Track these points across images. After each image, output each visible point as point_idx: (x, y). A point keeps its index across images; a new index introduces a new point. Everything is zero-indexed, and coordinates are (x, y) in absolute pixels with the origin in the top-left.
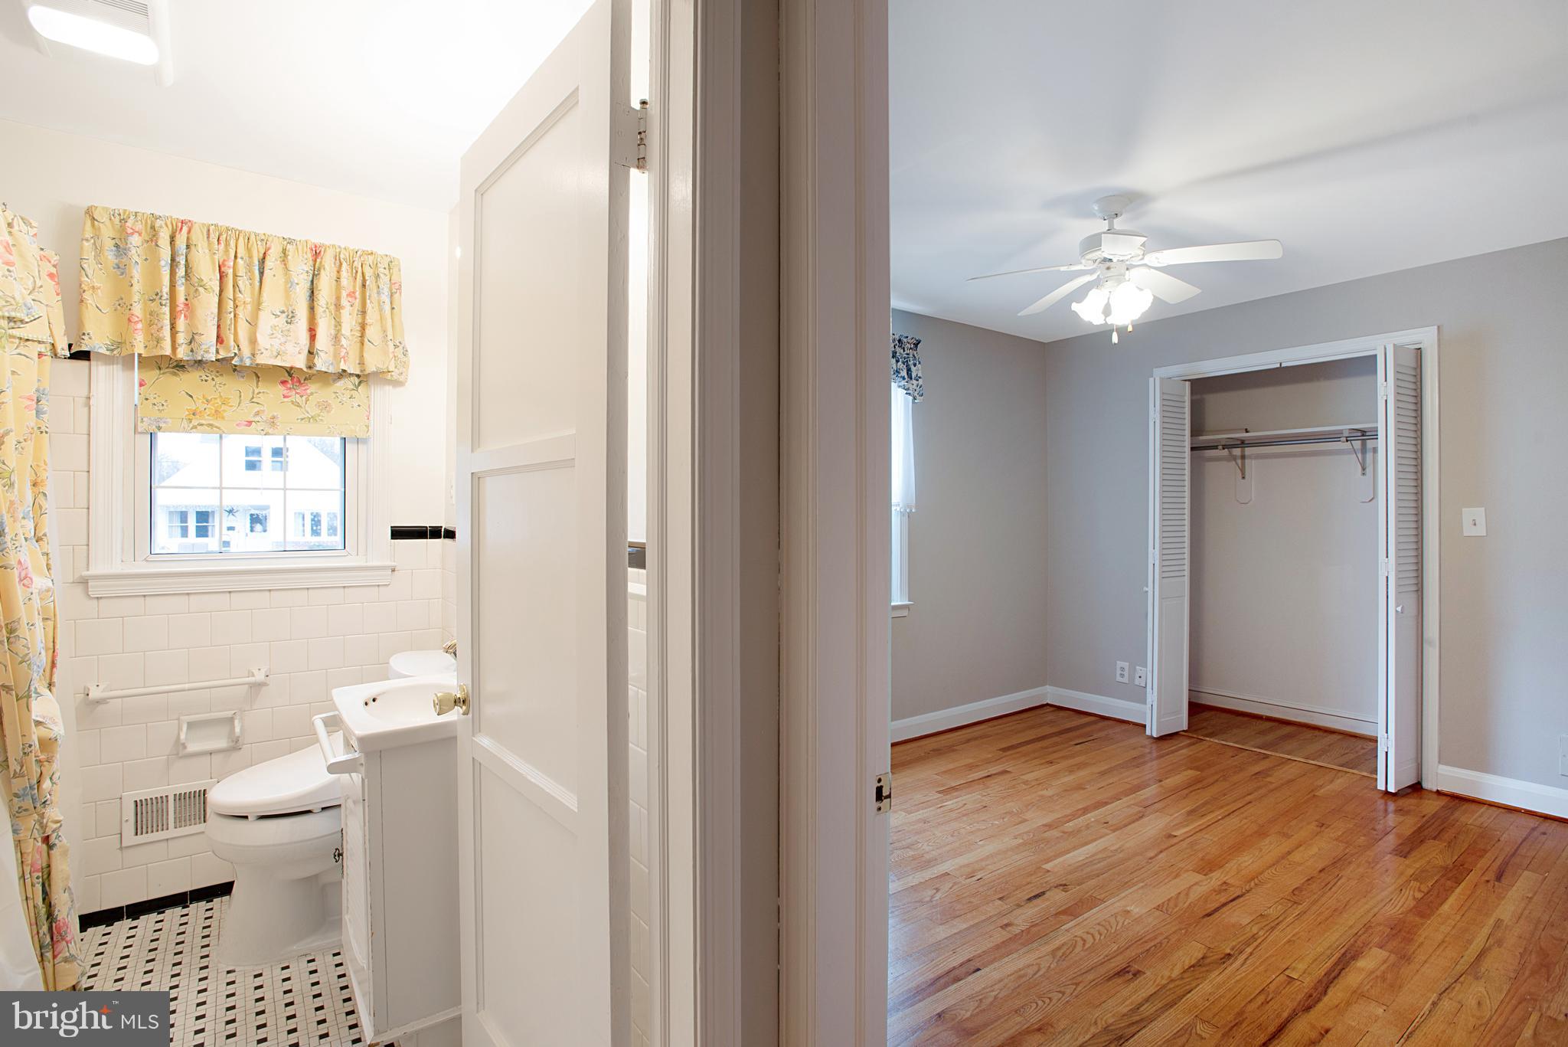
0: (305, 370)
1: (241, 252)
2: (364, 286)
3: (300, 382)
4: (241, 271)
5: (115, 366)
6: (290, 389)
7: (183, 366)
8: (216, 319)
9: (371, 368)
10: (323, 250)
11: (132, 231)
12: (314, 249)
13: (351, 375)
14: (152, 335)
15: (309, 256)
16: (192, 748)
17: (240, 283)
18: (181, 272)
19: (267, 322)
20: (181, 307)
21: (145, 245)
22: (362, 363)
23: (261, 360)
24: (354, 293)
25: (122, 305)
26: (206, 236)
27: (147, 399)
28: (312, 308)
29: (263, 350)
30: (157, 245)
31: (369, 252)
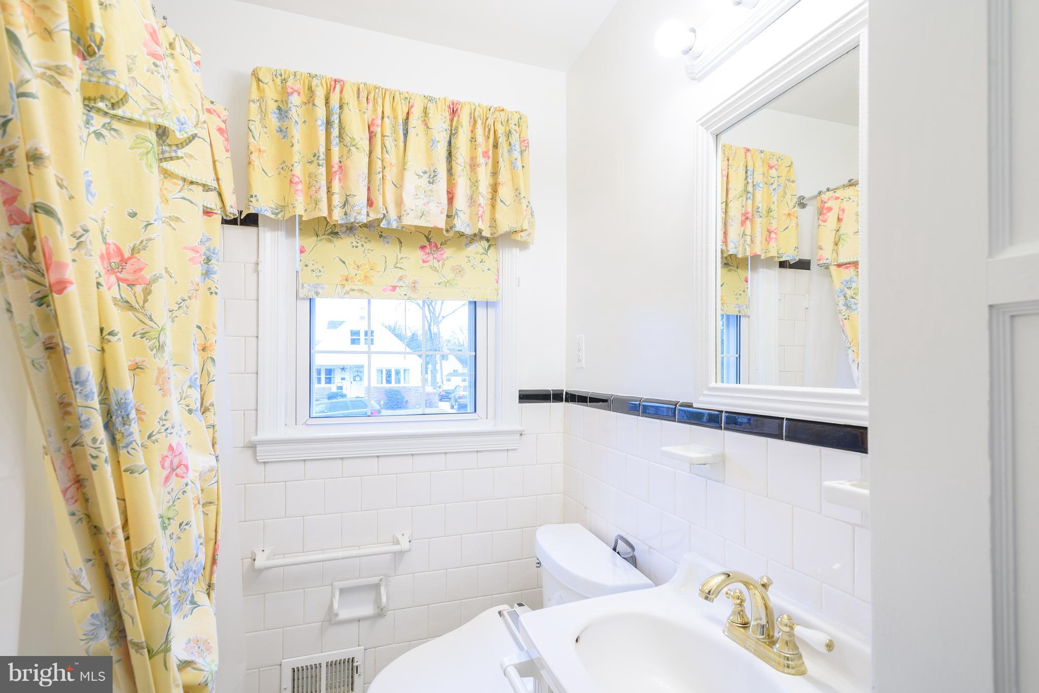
0: (445, 230)
1: (388, 111)
2: (496, 144)
3: (436, 246)
4: (388, 132)
5: (279, 232)
6: (428, 253)
7: (337, 233)
8: (367, 180)
9: (504, 226)
10: (460, 107)
11: (292, 91)
12: (452, 107)
13: (484, 237)
14: (311, 197)
15: (447, 114)
16: (343, 614)
17: (387, 143)
18: (335, 132)
19: (413, 183)
20: (336, 168)
21: (303, 107)
23: (406, 221)
24: (487, 151)
25: (285, 167)
26: (356, 97)
27: (306, 266)
28: (450, 168)
29: (409, 211)
30: (314, 105)
31: (501, 108)
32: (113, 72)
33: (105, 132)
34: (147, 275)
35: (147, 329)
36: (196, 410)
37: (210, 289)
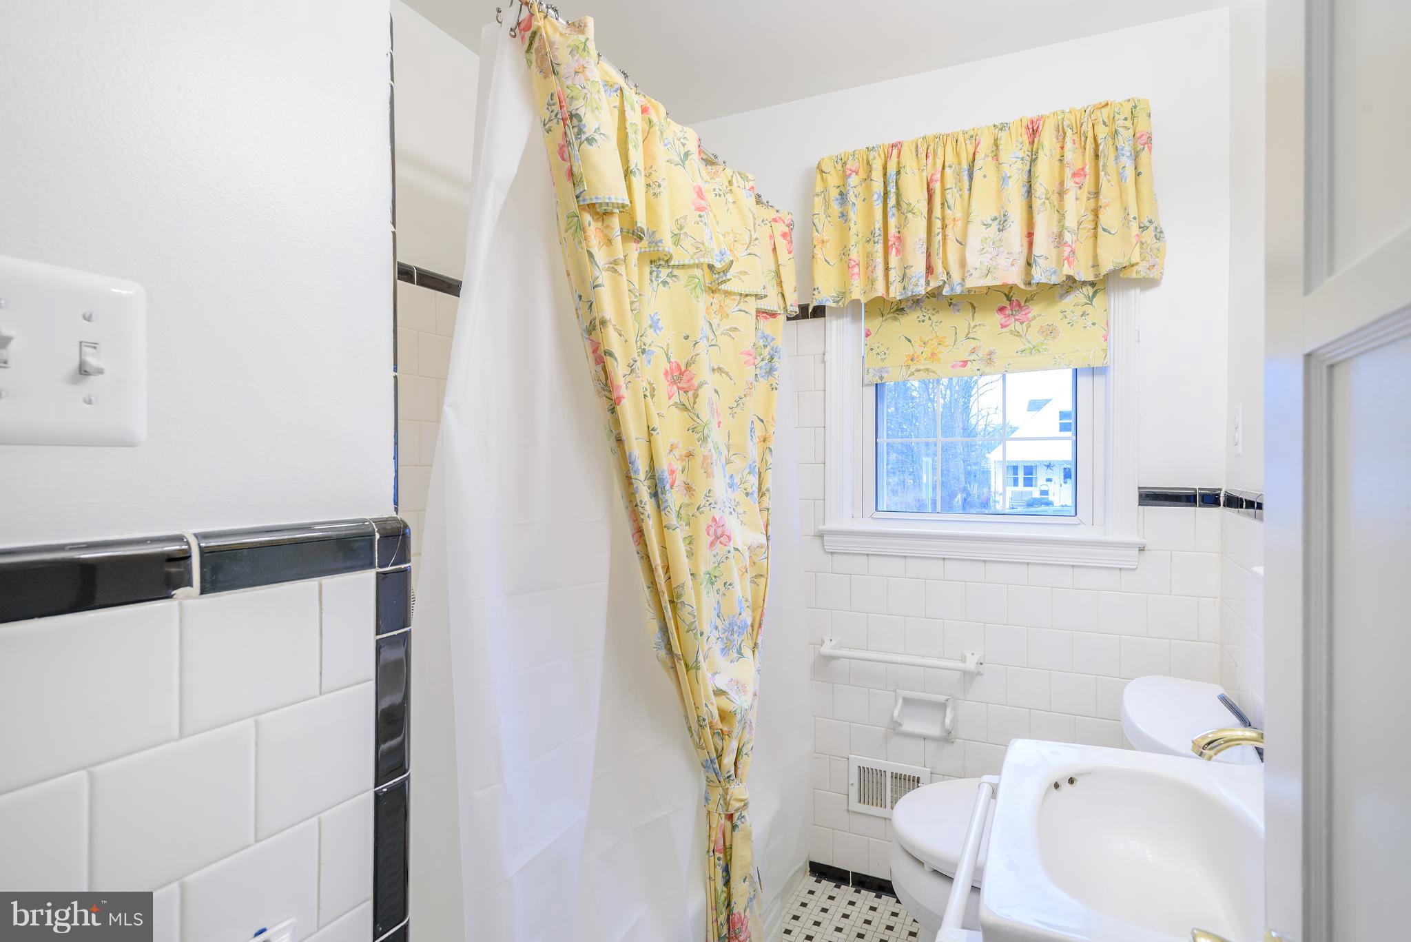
0: (1022, 286)
1: (950, 159)
2: (1097, 156)
3: (1019, 305)
4: (950, 182)
5: (845, 319)
6: (1009, 316)
7: (900, 310)
8: (925, 246)
9: (1107, 266)
10: (1041, 123)
11: (850, 172)
12: (1030, 127)
13: (1084, 283)
14: (868, 278)
15: (1026, 138)
16: (908, 726)
17: (949, 197)
18: (892, 201)
19: (977, 234)
20: (892, 240)
21: (863, 185)
22: (1095, 265)
23: (971, 283)
24: (1083, 169)
25: (845, 252)
26: (915, 156)
27: (872, 349)
28: (1030, 207)
29: (973, 272)
30: (871, 180)
31: (1103, 104)
32: (661, 241)
33: (669, 280)
34: (696, 382)
35: (696, 425)
36: (752, 494)
37: (772, 385)
